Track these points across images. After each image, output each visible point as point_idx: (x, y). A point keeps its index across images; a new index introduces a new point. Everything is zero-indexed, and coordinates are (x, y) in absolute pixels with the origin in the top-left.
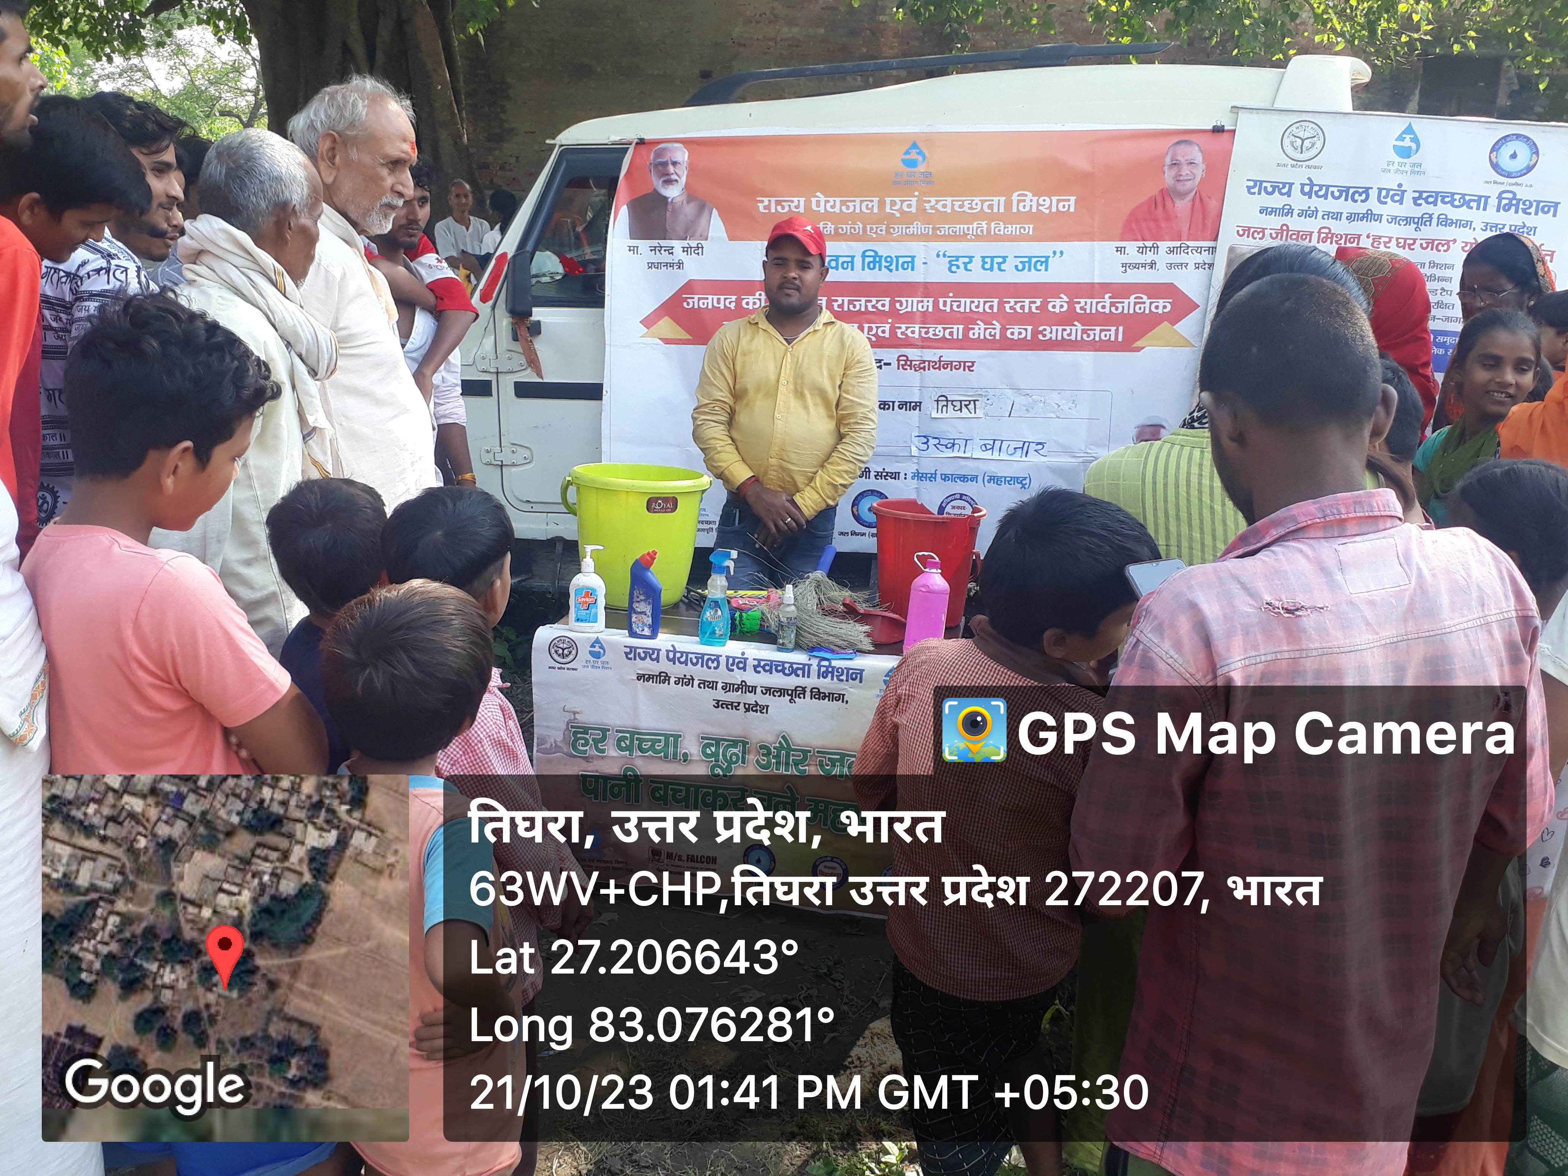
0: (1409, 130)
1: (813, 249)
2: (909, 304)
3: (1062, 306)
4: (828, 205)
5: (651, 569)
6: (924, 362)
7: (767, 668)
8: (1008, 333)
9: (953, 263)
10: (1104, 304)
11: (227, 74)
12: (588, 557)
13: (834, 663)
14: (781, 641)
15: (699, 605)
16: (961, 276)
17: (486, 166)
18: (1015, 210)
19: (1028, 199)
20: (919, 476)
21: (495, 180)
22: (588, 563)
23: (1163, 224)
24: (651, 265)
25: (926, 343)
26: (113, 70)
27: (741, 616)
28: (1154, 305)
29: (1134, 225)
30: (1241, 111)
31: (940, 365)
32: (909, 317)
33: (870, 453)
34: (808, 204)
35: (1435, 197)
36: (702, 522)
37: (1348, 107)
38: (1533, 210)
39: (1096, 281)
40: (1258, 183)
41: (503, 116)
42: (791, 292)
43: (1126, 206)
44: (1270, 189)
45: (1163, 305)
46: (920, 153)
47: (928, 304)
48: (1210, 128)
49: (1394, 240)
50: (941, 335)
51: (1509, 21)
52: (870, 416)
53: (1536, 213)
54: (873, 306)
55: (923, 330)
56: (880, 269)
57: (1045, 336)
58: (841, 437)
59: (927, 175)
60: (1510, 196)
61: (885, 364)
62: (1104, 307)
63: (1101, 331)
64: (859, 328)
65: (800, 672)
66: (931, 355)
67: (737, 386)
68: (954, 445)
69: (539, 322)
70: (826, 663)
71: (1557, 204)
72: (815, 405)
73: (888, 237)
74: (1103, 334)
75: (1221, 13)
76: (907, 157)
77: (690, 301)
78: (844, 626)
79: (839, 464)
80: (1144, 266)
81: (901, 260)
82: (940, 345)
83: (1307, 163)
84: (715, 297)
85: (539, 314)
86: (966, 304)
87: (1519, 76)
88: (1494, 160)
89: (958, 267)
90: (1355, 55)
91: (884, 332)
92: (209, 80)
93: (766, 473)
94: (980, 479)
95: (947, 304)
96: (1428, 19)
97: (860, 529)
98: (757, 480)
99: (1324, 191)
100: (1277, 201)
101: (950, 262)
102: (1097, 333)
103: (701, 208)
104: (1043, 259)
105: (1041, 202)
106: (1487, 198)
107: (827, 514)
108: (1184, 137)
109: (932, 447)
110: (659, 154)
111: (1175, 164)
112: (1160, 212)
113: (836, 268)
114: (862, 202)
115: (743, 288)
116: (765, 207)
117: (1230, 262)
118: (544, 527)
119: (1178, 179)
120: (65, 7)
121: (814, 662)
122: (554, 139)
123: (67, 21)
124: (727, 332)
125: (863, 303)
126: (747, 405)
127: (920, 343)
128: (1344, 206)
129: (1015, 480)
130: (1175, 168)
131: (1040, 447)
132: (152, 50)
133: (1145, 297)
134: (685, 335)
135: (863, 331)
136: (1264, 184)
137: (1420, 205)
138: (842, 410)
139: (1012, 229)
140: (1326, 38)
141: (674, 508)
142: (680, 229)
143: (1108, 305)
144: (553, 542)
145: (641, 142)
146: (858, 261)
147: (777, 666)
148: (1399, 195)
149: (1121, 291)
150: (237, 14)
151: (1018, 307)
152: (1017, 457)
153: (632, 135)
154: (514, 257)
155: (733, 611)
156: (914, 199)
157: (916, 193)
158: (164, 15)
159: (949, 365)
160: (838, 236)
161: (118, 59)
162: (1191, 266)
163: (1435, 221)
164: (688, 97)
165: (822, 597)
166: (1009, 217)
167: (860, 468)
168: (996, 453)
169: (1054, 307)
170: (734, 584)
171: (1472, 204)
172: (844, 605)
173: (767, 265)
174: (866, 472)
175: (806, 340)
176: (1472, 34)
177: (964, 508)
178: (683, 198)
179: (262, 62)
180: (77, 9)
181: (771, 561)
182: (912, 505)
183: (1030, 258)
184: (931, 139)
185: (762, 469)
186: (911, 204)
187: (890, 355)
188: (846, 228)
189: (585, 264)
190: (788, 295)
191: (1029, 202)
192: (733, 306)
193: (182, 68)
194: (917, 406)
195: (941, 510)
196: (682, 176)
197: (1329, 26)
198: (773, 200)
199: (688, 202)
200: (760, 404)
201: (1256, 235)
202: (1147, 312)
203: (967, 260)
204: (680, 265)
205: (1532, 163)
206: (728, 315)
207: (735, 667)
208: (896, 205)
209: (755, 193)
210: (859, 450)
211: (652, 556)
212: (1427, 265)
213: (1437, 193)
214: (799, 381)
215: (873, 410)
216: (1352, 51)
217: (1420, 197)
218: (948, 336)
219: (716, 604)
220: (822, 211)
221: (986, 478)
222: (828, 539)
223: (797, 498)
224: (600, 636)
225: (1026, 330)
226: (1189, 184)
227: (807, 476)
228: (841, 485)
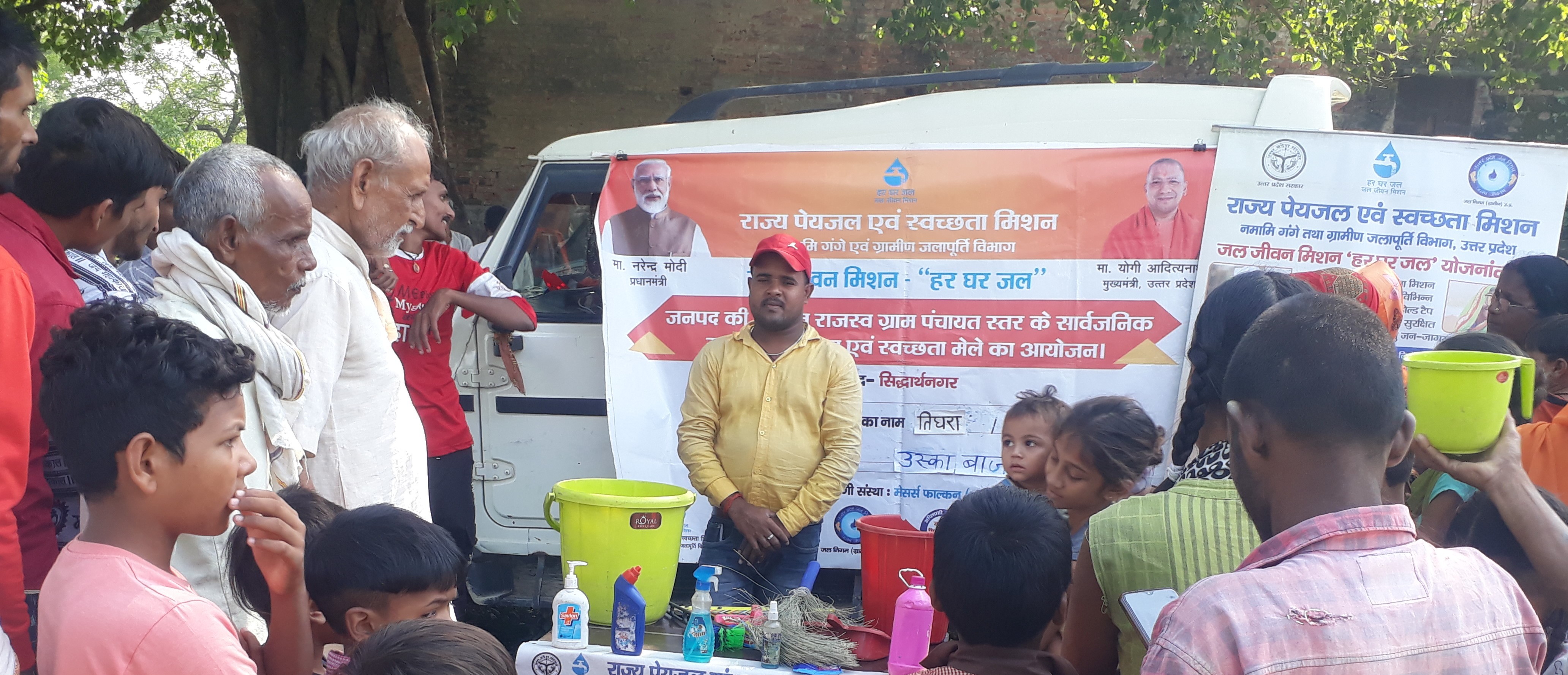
0: (1389, 149)
1: (796, 265)
2: (892, 321)
3: (1044, 324)
4: (811, 222)
5: (635, 585)
6: (907, 378)
8: (991, 349)
9: (935, 279)
10: (1086, 322)
11: (205, 89)
12: (572, 573)
14: (765, 658)
15: (683, 621)
16: (944, 293)
17: (466, 181)
18: (997, 228)
19: (1010, 217)
20: (902, 492)
21: (475, 196)
22: (571, 579)
23: (1144, 242)
24: (635, 281)
25: (908, 360)
26: (91, 84)
27: (725, 632)
28: (1135, 323)
29: (1116, 243)
30: (1222, 130)
31: (924, 381)
32: (891, 334)
33: (853, 469)
34: (791, 221)
35: (1415, 216)
36: (685, 538)
37: (1329, 126)
38: (1512, 229)
39: (1078, 299)
40: (1240, 202)
41: (483, 131)
42: (774, 308)
43: (1107, 226)
44: (1251, 208)
45: (1144, 323)
46: (903, 170)
47: (911, 320)
48: (1192, 146)
50: (924, 351)
51: (1484, 42)
52: (854, 432)
53: (1512, 233)
54: (856, 323)
55: (906, 347)
56: (863, 286)
57: (1027, 353)
58: (825, 453)
59: (910, 193)
60: (1490, 215)
61: (868, 380)
62: (1086, 324)
63: (1084, 348)
64: (841, 344)
66: (913, 371)
67: (722, 403)
68: (936, 461)
69: (521, 340)
71: (1536, 224)
72: (799, 421)
73: (870, 254)
74: (1085, 351)
75: (1199, 33)
76: (890, 174)
77: (673, 317)
78: (828, 642)
79: (822, 481)
80: (1126, 283)
81: (884, 277)
82: (922, 361)
83: (1288, 182)
84: (698, 313)
86: (949, 321)
87: (1494, 98)
88: (1474, 180)
89: (941, 284)
90: (1332, 74)
91: (866, 348)
92: (187, 94)
93: (749, 489)
95: (930, 321)
96: (1403, 39)
97: (843, 545)
98: (740, 497)
99: (1306, 210)
100: (1258, 219)
101: (933, 279)
102: (1079, 350)
103: (684, 225)
104: (1025, 277)
105: (1023, 220)
106: (1467, 217)
107: (812, 530)
108: (1165, 155)
109: (915, 464)
110: (642, 170)
111: (1156, 183)
112: (1141, 230)
113: (819, 285)
114: (844, 219)
115: (727, 304)
116: (748, 224)
117: (1211, 280)
118: (527, 542)
119: (1160, 197)
120: (43, 21)
122: (536, 154)
124: (713, 348)
125: (846, 319)
126: (731, 421)
127: (902, 360)
128: (1325, 225)
130: (1157, 186)
132: (131, 64)
133: (1127, 315)
134: (667, 351)
137: (1401, 224)
138: (825, 427)
139: (995, 247)
140: (1302, 58)
141: (659, 523)
142: (662, 245)
143: (1090, 322)
144: (534, 557)
145: (623, 158)
146: (841, 278)
148: (1380, 214)
149: (1103, 308)
150: (217, 28)
151: (1000, 324)
153: (611, 151)
155: (717, 627)
156: (897, 217)
157: (899, 211)
158: (142, 29)
159: (931, 381)
160: (821, 253)
161: (95, 73)
162: (1173, 284)
163: (1415, 240)
164: (670, 114)
165: (806, 614)
166: (991, 234)
167: (844, 485)
168: (979, 469)
169: (1036, 324)
170: (718, 600)
171: (1453, 223)
172: (829, 621)
173: (752, 282)
175: (790, 357)
176: (1447, 54)
178: (666, 214)
179: (242, 76)
180: (55, 23)
181: (755, 577)
182: (897, 522)
183: (1012, 275)
184: (913, 156)
185: (746, 484)
186: (894, 221)
187: (872, 372)
188: (829, 245)
189: (566, 279)
190: (772, 311)
191: (1011, 220)
192: (715, 322)
193: (161, 82)
194: (900, 422)
195: (923, 526)
196: (664, 191)
197: (1306, 46)
198: (756, 216)
199: (671, 219)
200: (744, 420)
201: (1237, 253)
202: (1129, 329)
203: (949, 277)
204: (663, 281)
205: (1511, 182)
206: (710, 331)
208: (878, 222)
209: (737, 209)
210: (843, 467)
211: (636, 572)
212: (1408, 283)
213: (1418, 212)
214: (782, 398)
215: (856, 426)
216: (1329, 70)
217: (1400, 216)
218: (930, 353)
219: (700, 620)
220: (805, 227)
222: (813, 555)
223: (781, 515)
224: (584, 652)
225: (1008, 347)
226: (1170, 203)
227: (791, 493)
228: (824, 501)
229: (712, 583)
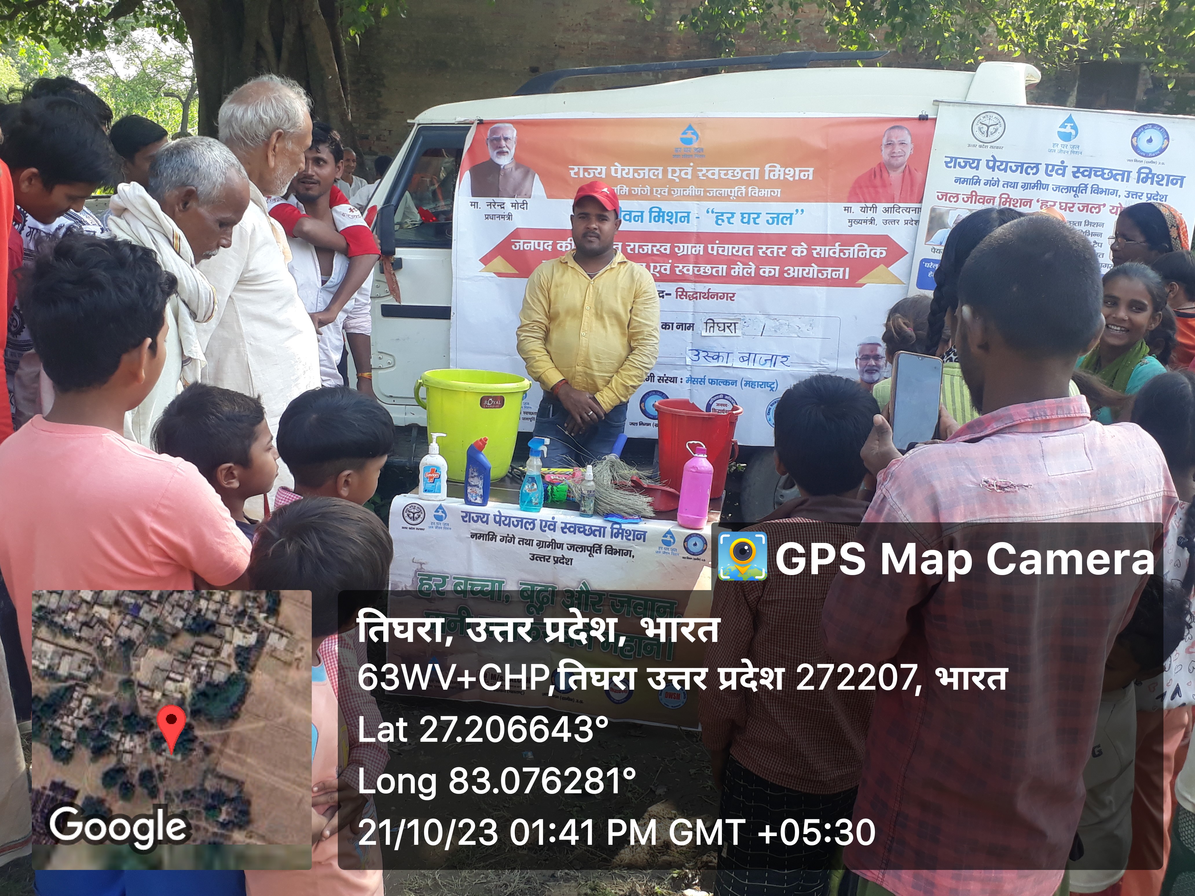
0: (1070, 120)
1: (608, 206)
2: (686, 249)
3: (802, 252)
4: (624, 172)
5: (483, 451)
6: (696, 293)
7: (572, 529)
8: (761, 272)
9: (719, 217)
10: (834, 251)
11: (170, 65)
12: (434, 442)
13: (624, 526)
14: (583, 509)
15: (521, 479)
16: (726, 228)
17: (366, 138)
18: (767, 178)
19: (777, 169)
20: (692, 380)
21: (372, 148)
22: (434, 447)
23: (880, 190)
24: (487, 217)
25: (698, 279)
26: (82, 61)
27: (552, 489)
28: (873, 252)
29: (858, 191)
30: (940, 103)
31: (709, 295)
32: (685, 259)
33: (654, 362)
34: (608, 171)
35: (1090, 172)
36: (525, 413)
37: (1023, 101)
38: (1164, 182)
39: (829, 233)
40: (954, 159)
41: (379, 99)
42: (592, 239)
44: (963, 164)
45: (880, 252)
46: (695, 133)
47: (700, 249)
48: (917, 116)
49: (1058, 204)
50: (710, 272)
51: (1145, 37)
52: (654, 334)
53: (1167, 185)
54: (658, 250)
55: (696, 269)
56: (663, 222)
57: (789, 274)
58: (631, 350)
59: (700, 150)
60: (1147, 171)
61: (667, 294)
62: (834, 253)
63: (833, 271)
64: (646, 267)
65: (597, 533)
66: (701, 288)
67: (551, 311)
68: (718, 357)
69: (401, 259)
70: (617, 526)
71: (1183, 178)
72: (612, 325)
73: (670, 197)
74: (834, 273)
75: (927, 28)
76: (684, 136)
77: (517, 244)
78: (631, 497)
79: (629, 370)
80: (865, 221)
81: (679, 215)
82: (708, 280)
83: (992, 144)
84: (536, 242)
85: (401, 253)
86: (729, 249)
87: (1152, 78)
88: (1135, 144)
89: (723, 221)
90: (1028, 61)
91: (665, 270)
92: (156, 69)
93: (573, 378)
94: (739, 383)
95: (715, 249)
96: (1084, 34)
97: (646, 420)
98: (567, 383)
99: (1005, 166)
100: (968, 173)
101: (717, 217)
102: (829, 272)
103: (527, 173)
104: (788, 216)
105: (787, 172)
106: (1129, 172)
107: (620, 409)
108: (897, 123)
109: (702, 359)
110: (494, 131)
111: (890, 144)
112: (878, 181)
114: (650, 170)
115: (556, 235)
116: (575, 173)
117: (932, 220)
118: (401, 416)
119: (892, 155)
120: (46, 13)
121: (608, 525)
122: (413, 119)
123: (47, 25)
124: (544, 269)
125: (650, 247)
126: (559, 325)
127: (693, 279)
128: (1020, 178)
129: (765, 384)
130: (890, 147)
131: (785, 359)
132: (112, 46)
133: (866, 246)
134: (512, 270)
135: (649, 270)
136: (958, 160)
137: (1078, 177)
138: (632, 329)
139: (765, 192)
140: (1006, 49)
141: (502, 404)
142: (510, 189)
143: (837, 251)
144: (410, 428)
145: (481, 122)
146: (646, 216)
147: (579, 528)
148: (1062, 170)
149: (847, 240)
150: (177, 20)
151: (768, 252)
152: (767, 367)
153: (474, 117)
154: (382, 209)
155: (546, 484)
156: (690, 169)
157: (692, 164)
158: (121, 19)
159: (715, 296)
160: (630, 196)
161: (85, 53)
162: (902, 222)
163: (1089, 190)
164: (519, 88)
165: (615, 474)
166: (762, 183)
167: (646, 373)
168: (751, 364)
169: (796, 252)
170: (547, 463)
171: (1118, 177)
172: (632, 481)
173: (574, 218)
174: (651, 377)
175: (604, 275)
176: (1118, 46)
177: (726, 405)
178: (513, 165)
179: (197, 55)
180: (55, 15)
181: (576, 446)
182: (686, 404)
183: (778, 214)
184: (703, 122)
185: (571, 374)
186: (687, 172)
187: (670, 287)
188: (637, 190)
189: (437, 214)
190: (590, 242)
191: (778, 172)
192: (550, 248)
193: (137, 59)
194: (691, 326)
195: (709, 407)
196: (511, 148)
197: (1009, 38)
198: (581, 168)
199: (516, 169)
200: (569, 324)
201: (951, 199)
202: (868, 257)
203: (730, 215)
204: (510, 216)
205: (1164, 146)
206: (546, 255)
207: (547, 529)
208: (676, 172)
209: (567, 162)
210: (646, 359)
211: (484, 442)
212: (1083, 223)
213: (1091, 168)
214: (599, 307)
215: (656, 329)
216: (1026, 58)
217: (1078, 171)
218: (714, 274)
219: (533, 479)
220: (619, 177)
221: (743, 383)
222: (621, 428)
223: (598, 396)
224: (443, 503)
225: (775, 269)
226: (900, 160)
227: (605, 380)
228: (631, 386)
229: (543, 451)
